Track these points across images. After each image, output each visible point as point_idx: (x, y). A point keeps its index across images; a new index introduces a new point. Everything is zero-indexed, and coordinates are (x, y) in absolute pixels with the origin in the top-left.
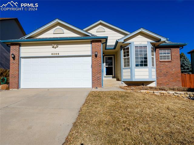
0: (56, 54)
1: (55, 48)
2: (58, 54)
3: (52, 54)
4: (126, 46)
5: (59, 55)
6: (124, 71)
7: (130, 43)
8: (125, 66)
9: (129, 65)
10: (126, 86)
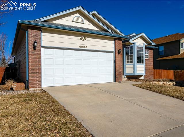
0: (84, 47)
1: (83, 40)
2: (86, 47)
3: (80, 47)
4: (130, 45)
5: (87, 49)
6: (127, 66)
7: (133, 44)
8: (128, 62)
9: (132, 62)
10: (127, 80)
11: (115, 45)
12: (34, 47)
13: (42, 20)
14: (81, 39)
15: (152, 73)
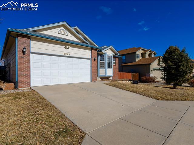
0: (68, 54)
1: (67, 49)
2: (69, 54)
3: (64, 54)
4: (103, 54)
5: (70, 56)
6: (100, 70)
7: (105, 53)
8: (101, 67)
9: (104, 67)
10: (100, 80)
11: (92, 54)
12: (24, 53)
13: (31, 30)
14: (65, 48)
15: (118, 75)
